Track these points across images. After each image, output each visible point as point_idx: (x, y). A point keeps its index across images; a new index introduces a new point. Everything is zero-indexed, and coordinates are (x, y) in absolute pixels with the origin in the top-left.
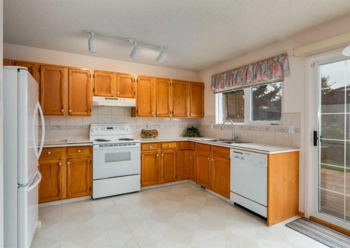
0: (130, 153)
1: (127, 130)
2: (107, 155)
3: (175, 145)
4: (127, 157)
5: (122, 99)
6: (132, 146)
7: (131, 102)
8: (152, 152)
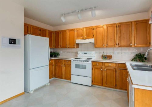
0: (86, 66)
1: (93, 54)
2: (76, 65)
3: (114, 65)
4: (84, 67)
5: (88, 39)
6: (87, 62)
7: (92, 40)
8: (99, 67)
